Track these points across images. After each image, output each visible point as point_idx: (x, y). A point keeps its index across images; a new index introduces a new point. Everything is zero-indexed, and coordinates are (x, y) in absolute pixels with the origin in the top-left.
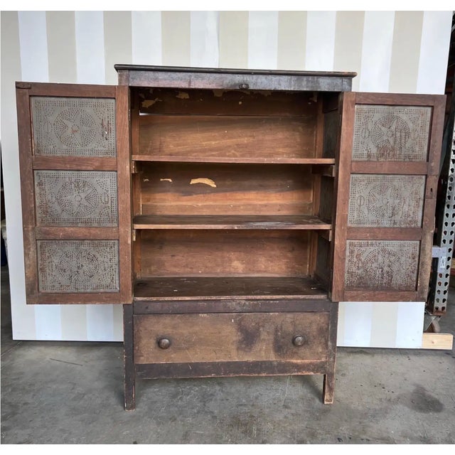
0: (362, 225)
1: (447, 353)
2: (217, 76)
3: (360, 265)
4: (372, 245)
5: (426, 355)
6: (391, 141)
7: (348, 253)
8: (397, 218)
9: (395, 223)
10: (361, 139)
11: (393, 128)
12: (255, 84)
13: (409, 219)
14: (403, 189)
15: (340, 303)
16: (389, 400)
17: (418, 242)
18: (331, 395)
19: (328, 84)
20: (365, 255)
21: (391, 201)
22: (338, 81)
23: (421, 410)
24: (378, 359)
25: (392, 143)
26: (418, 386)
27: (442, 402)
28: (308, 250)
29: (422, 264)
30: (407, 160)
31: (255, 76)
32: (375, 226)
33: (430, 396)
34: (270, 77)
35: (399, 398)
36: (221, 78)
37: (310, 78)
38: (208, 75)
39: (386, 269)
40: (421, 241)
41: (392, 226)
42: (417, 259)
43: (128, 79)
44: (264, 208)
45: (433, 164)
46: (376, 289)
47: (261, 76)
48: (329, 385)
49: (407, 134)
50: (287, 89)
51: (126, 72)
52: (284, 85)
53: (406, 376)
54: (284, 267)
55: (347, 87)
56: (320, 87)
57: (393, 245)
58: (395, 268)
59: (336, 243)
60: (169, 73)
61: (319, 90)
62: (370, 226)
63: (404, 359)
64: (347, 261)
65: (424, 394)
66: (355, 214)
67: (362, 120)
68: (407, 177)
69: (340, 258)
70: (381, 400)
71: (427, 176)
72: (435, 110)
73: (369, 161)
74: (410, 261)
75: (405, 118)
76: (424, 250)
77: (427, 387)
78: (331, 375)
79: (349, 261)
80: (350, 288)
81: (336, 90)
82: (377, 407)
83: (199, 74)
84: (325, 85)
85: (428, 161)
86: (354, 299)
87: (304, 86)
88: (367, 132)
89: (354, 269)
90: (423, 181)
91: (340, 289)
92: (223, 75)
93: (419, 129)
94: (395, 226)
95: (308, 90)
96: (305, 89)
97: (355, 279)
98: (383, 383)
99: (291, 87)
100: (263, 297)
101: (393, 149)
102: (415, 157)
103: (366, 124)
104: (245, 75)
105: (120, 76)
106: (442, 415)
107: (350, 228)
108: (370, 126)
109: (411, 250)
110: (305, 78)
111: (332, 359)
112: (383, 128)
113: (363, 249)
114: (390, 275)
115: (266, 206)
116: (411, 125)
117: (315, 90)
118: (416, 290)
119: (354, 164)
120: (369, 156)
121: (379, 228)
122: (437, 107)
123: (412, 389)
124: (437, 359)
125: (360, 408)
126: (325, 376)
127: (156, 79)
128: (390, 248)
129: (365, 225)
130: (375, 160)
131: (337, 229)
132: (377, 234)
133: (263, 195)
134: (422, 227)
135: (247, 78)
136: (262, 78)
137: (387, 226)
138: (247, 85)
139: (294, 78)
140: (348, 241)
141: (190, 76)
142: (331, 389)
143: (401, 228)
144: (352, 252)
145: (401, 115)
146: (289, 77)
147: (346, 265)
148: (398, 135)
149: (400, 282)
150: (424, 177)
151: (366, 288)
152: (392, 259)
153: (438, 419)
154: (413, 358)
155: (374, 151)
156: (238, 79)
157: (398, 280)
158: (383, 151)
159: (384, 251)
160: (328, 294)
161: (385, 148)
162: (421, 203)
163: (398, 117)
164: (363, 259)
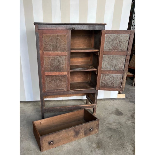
0: (106, 70)
1: (123, 99)
2: (65, 25)
3: (105, 81)
4: (109, 75)
5: (118, 100)
6: (116, 45)
7: (101, 77)
8: (117, 68)
9: (116, 69)
10: (107, 44)
11: (117, 41)
12: (77, 28)
13: (120, 68)
14: (119, 59)
15: (98, 91)
16: (110, 113)
17: (122, 75)
18: (95, 113)
19: (98, 28)
20: (107, 78)
21: (115, 63)
22: (101, 26)
23: (118, 115)
24: (106, 101)
25: (116, 46)
26: (116, 109)
27: (123, 112)
28: (89, 74)
29: (123, 81)
30: (121, 51)
31: (77, 26)
32: (110, 70)
33: (120, 111)
34: (81, 26)
35: (112, 112)
36: (66, 26)
37: (93, 26)
38: (63, 25)
39: (112, 82)
40: (123, 75)
41: (115, 70)
42: (122, 80)
43: (38, 27)
44: (77, 63)
45: (128, 52)
46: (109, 87)
47: (78, 25)
48: (95, 111)
49: (122, 43)
50: (86, 29)
51: (37, 25)
52: (85, 28)
53: (113, 106)
54: (82, 79)
55: (104, 28)
56: (95, 28)
57: (115, 75)
58: (115, 82)
59: (98, 74)
60: (51, 25)
61: (95, 29)
62: (108, 70)
63: (112, 101)
64: (101, 79)
65: (118, 111)
66: (104, 66)
67: (108, 38)
68: (120, 56)
69: (99, 79)
70: (107, 113)
71: (126, 56)
72: (131, 35)
73: (109, 51)
74: (120, 80)
75: (121, 38)
76: (124, 77)
77: (119, 109)
78: (95, 108)
79: (102, 79)
80: (102, 87)
81: (100, 29)
82: (107, 115)
83: (60, 25)
84: (97, 28)
85: (127, 51)
86: (102, 90)
87: (91, 28)
88: (109, 42)
89: (103, 82)
90: (125, 57)
91: (99, 87)
92: (67, 25)
93: (125, 41)
94: (116, 70)
95: (92, 29)
96: (91, 29)
97: (103, 84)
98: (108, 108)
99: (87, 29)
100: (78, 90)
101: (117, 47)
102: (124, 50)
103: (109, 40)
104: (74, 25)
105: (35, 26)
106: (123, 116)
107: (102, 70)
108: (110, 40)
109: (120, 77)
110: (91, 26)
111: (96, 104)
112: (114, 41)
113: (106, 76)
114: (113, 84)
115: (77, 62)
116: (123, 40)
117: (94, 29)
118: (121, 88)
119: (104, 52)
120: (109, 49)
121: (111, 71)
122: (131, 34)
123: (115, 110)
124: (121, 101)
125: (103, 116)
126: (94, 109)
127: (47, 27)
128: (114, 76)
129: (107, 70)
130: (111, 51)
131: (98, 71)
132: (110, 72)
133: (76, 59)
134: (124, 70)
135: (74, 26)
136: (79, 26)
137: (114, 70)
138: (74, 28)
139: (88, 26)
140: (101, 74)
141: (57, 26)
142: (95, 112)
143: (118, 71)
144: (102, 77)
145: (120, 37)
146: (87, 26)
147: (101, 80)
148: (119, 43)
149: (116, 86)
150: (125, 56)
151: (106, 87)
152: (114, 79)
153: (122, 117)
154: (115, 101)
155: (111, 48)
156: (72, 26)
157: (116, 85)
158: (114, 48)
159: (112, 77)
160: (95, 88)
161: (114, 47)
162: (124, 63)
163: (119, 38)
164: (106, 79)
